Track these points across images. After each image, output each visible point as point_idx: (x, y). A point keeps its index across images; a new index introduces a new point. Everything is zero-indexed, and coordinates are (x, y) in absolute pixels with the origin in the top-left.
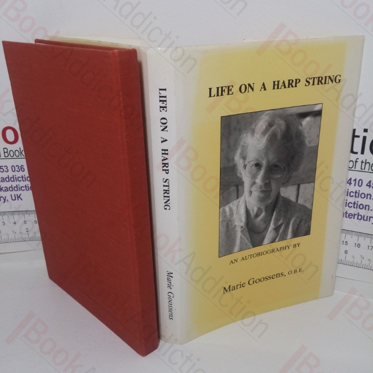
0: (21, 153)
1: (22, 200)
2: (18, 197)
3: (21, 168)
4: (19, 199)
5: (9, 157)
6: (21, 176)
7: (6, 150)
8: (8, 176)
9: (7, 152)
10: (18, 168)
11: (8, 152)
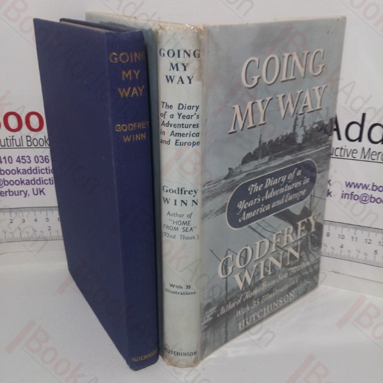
0: (46, 142)
1: (44, 194)
2: (41, 192)
3: (45, 159)
4: (42, 193)
5: (33, 146)
6: (45, 168)
7: (29, 138)
8: (31, 167)
9: (30, 141)
10: (42, 159)
11: (32, 141)
